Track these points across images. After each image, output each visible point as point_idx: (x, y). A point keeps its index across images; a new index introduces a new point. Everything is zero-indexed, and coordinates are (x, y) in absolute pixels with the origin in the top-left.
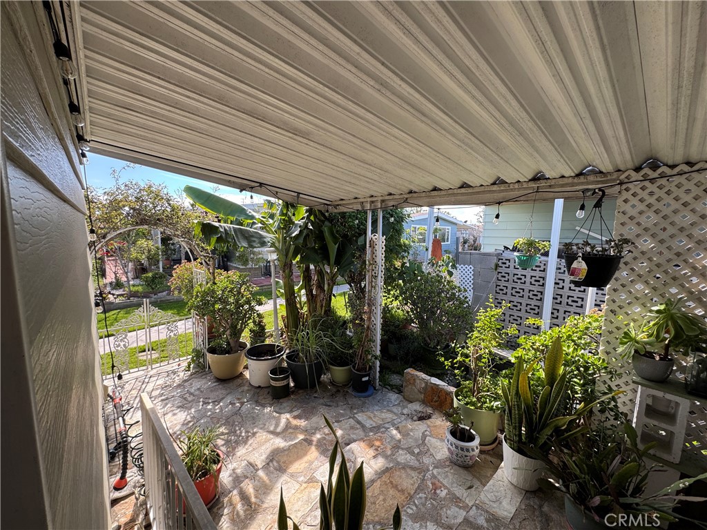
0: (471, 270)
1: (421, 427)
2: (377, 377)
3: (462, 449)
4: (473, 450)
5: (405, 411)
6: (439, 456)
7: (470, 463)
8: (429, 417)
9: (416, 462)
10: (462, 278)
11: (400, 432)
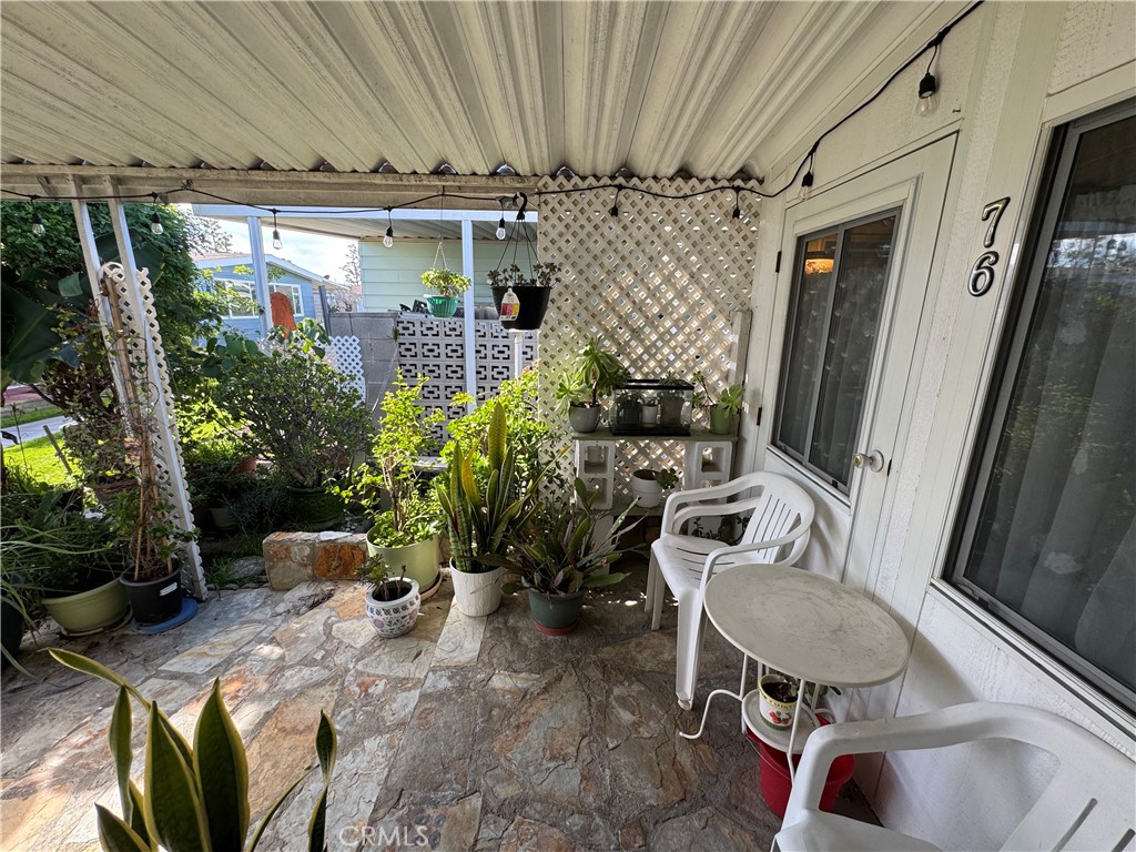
0: (355, 344)
1: (320, 615)
2: (200, 576)
3: (396, 611)
4: (412, 604)
5: (281, 608)
6: (360, 643)
7: (411, 624)
8: (330, 596)
9: (322, 672)
10: (342, 360)
11: (279, 644)
